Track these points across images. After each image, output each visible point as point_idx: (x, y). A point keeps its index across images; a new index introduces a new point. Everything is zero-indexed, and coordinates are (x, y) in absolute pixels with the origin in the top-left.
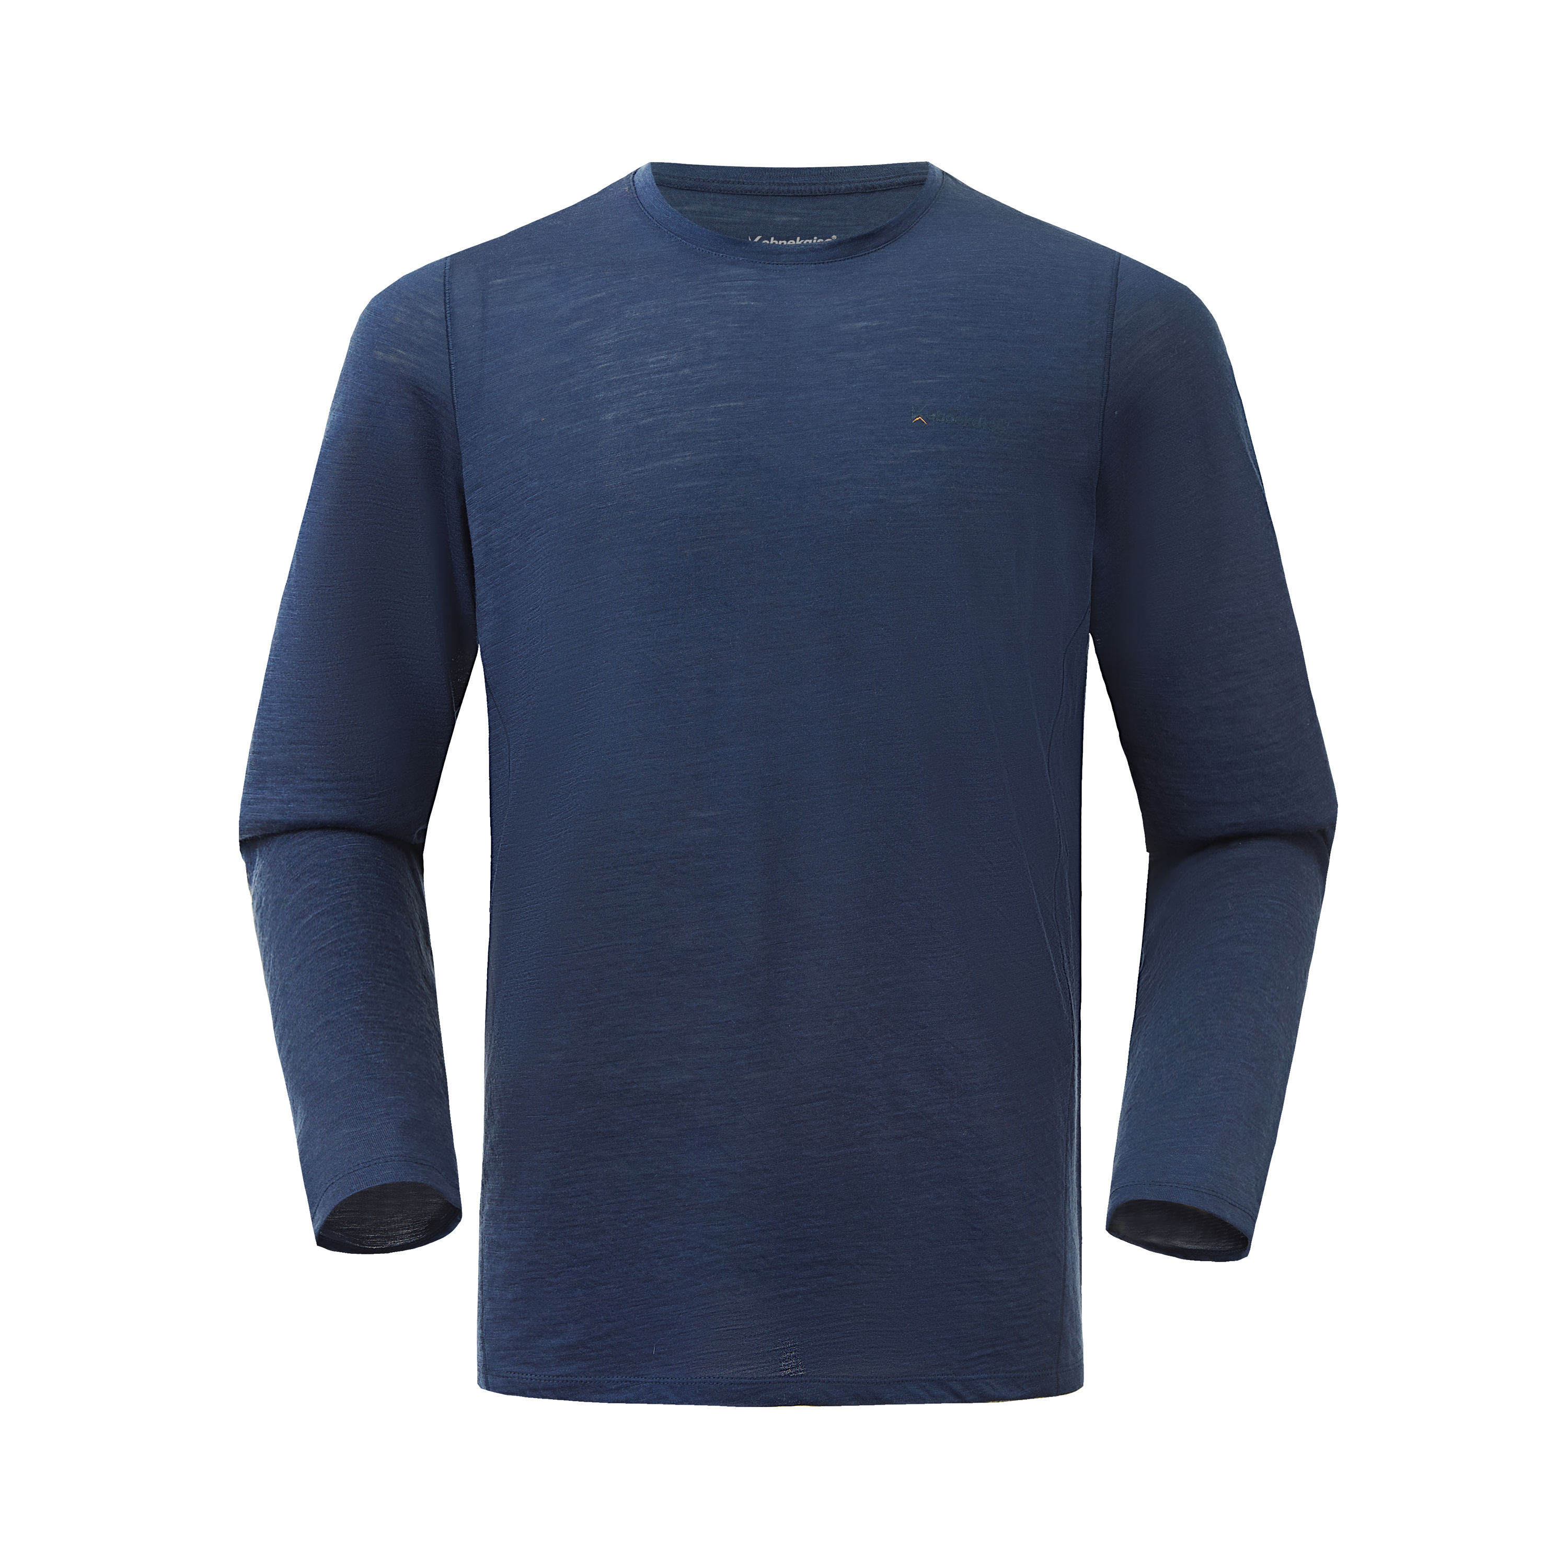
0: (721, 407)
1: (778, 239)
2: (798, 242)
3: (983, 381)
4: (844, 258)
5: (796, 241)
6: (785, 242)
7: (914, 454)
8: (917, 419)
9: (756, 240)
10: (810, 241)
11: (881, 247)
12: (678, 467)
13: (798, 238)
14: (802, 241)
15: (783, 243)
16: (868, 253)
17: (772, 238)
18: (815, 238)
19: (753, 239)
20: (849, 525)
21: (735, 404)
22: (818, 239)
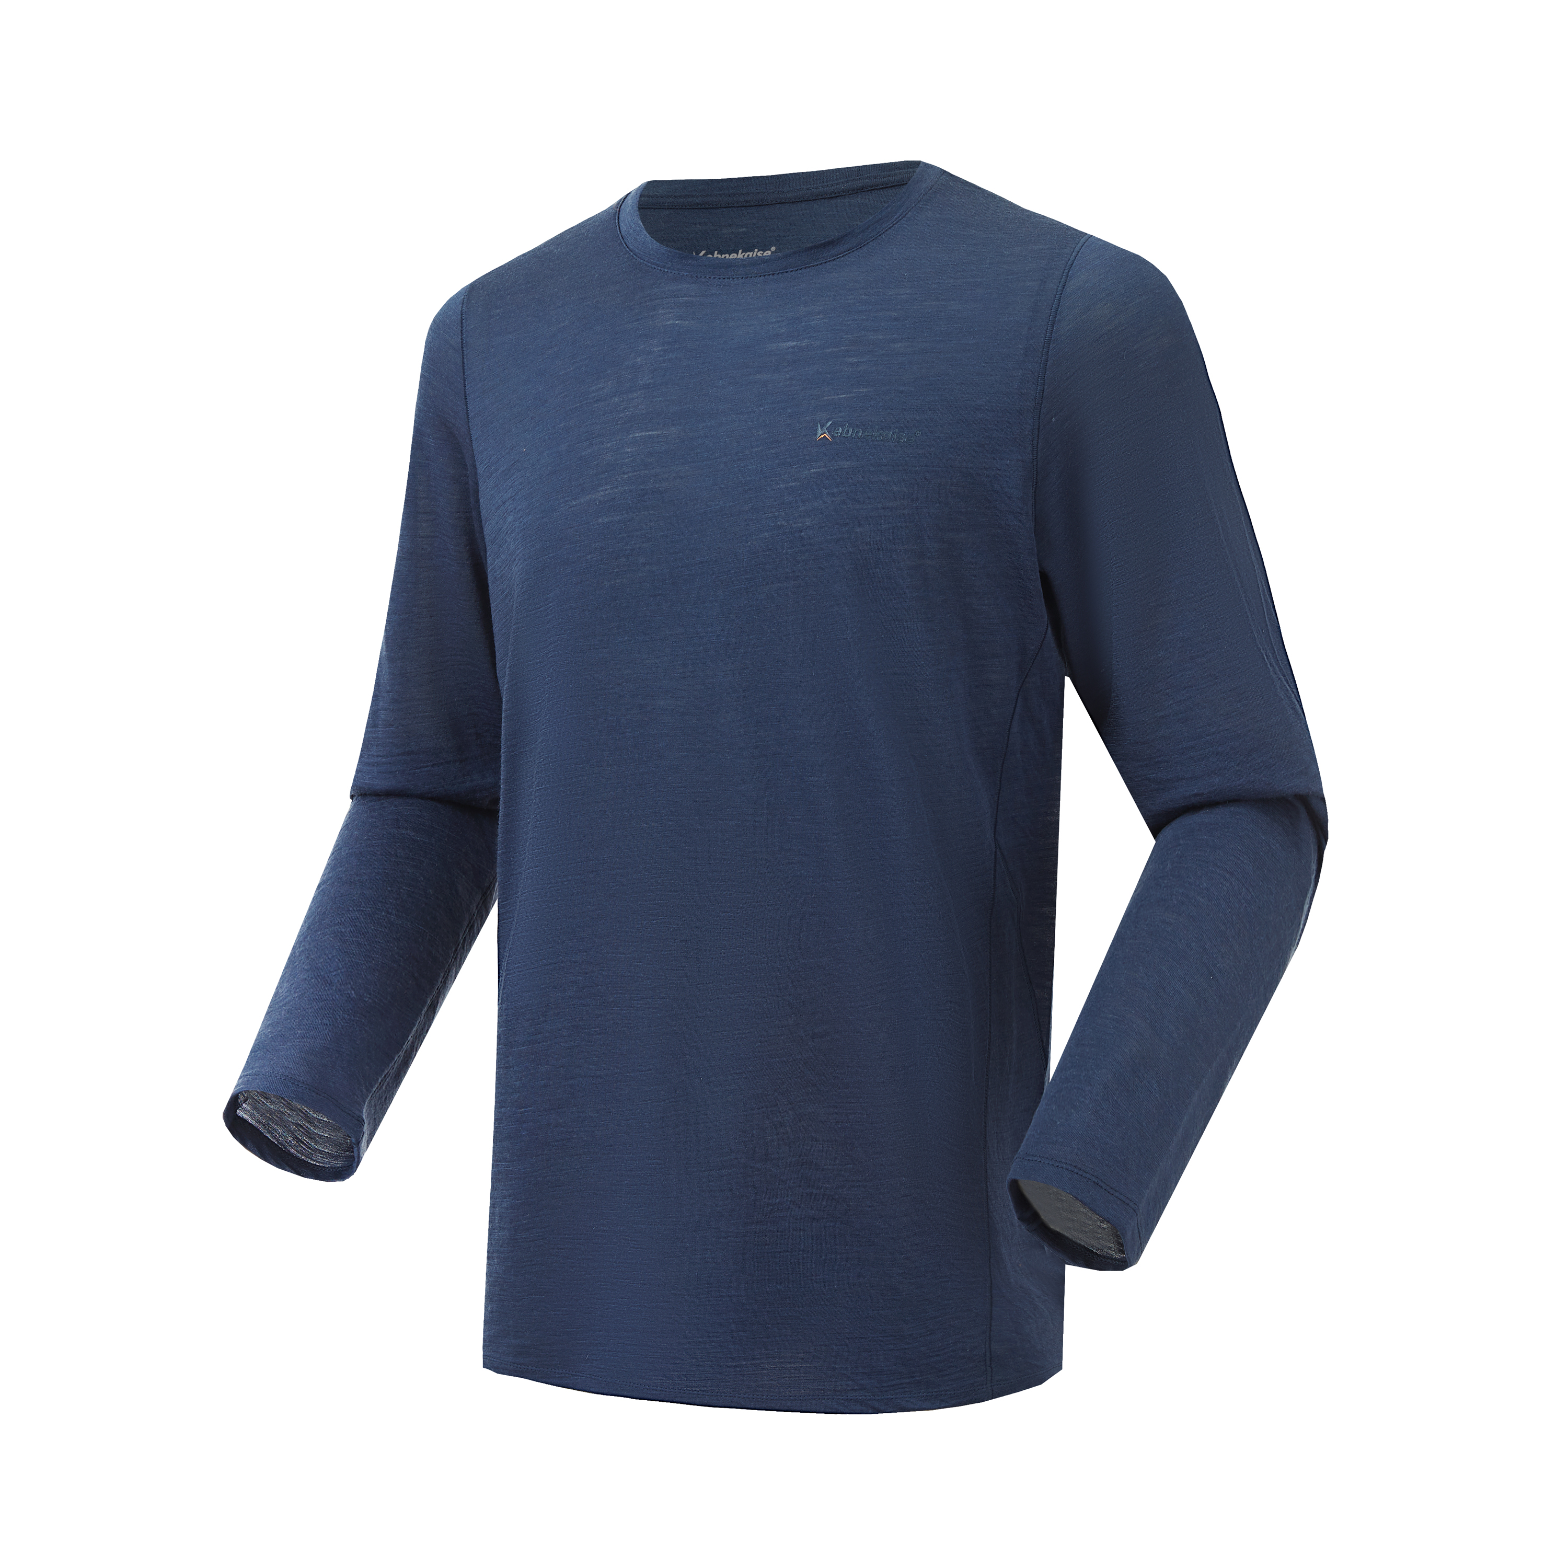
0: (638, 436)
1: (720, 253)
2: (740, 256)
3: (902, 392)
4: (797, 269)
5: (737, 254)
6: (727, 256)
7: (814, 473)
8: (822, 436)
9: (701, 254)
10: (751, 254)
11: (842, 255)
12: (600, 502)
13: (740, 251)
14: (743, 254)
15: (726, 257)
16: (825, 263)
17: (716, 252)
18: (756, 250)
19: (698, 253)
20: (745, 559)
21: (650, 433)
22: (759, 251)
